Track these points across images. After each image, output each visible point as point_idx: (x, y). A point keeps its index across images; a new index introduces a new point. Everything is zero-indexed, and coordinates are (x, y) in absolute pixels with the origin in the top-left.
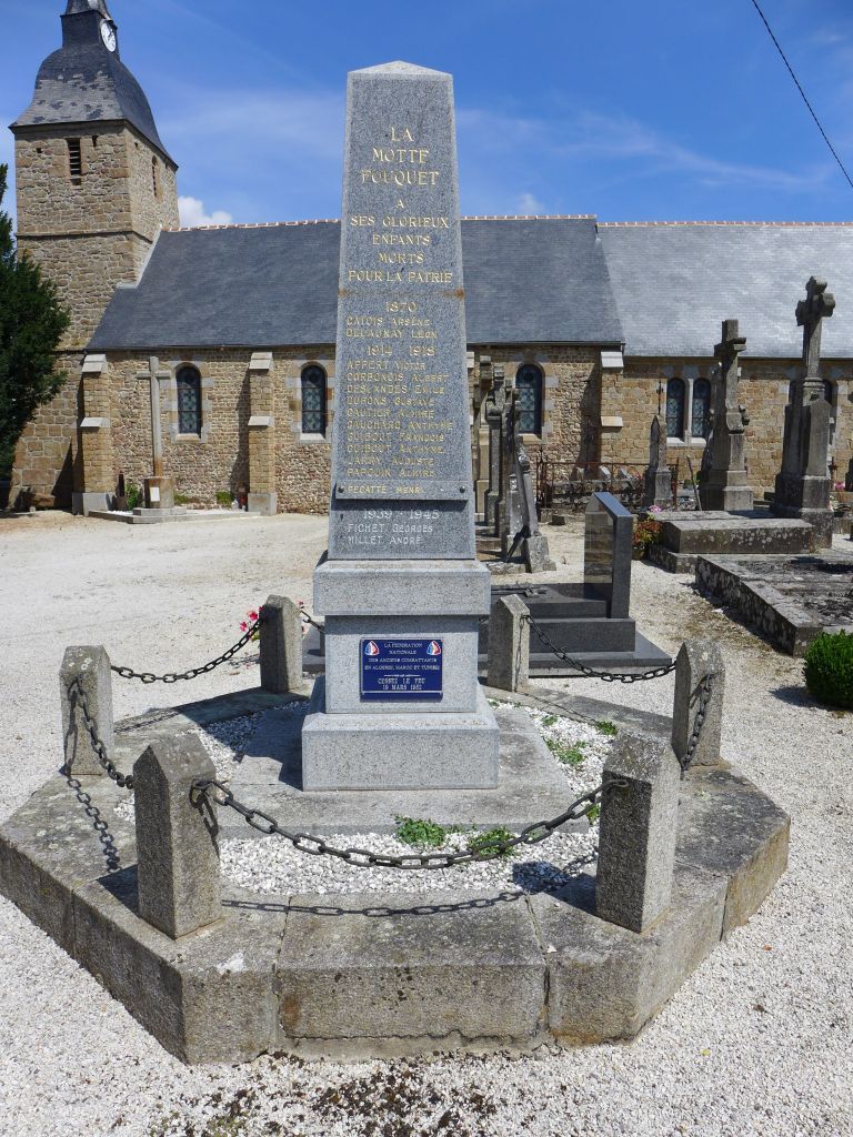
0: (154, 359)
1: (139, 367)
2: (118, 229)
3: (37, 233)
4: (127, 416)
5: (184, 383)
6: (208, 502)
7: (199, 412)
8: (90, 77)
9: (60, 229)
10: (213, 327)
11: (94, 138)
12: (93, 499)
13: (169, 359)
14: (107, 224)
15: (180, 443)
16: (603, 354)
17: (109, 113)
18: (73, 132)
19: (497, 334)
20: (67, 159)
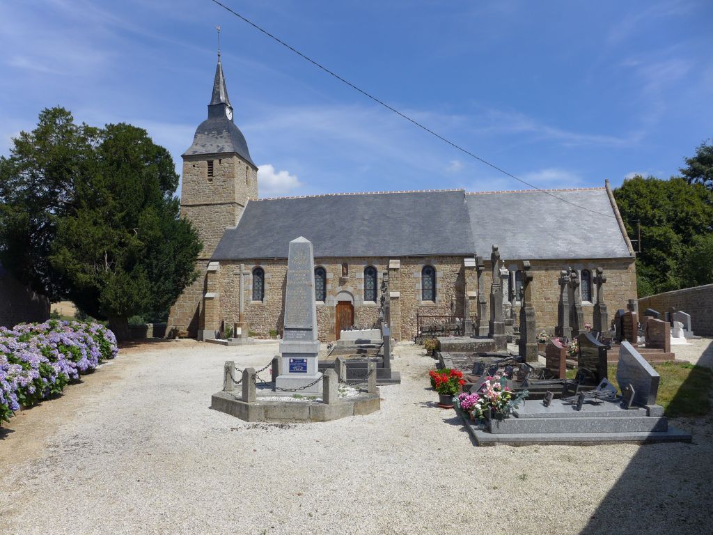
0: (243, 265)
1: (235, 268)
2: (229, 201)
3: (190, 203)
4: (227, 292)
5: (256, 276)
6: (265, 335)
7: (263, 290)
8: (220, 133)
9: (201, 202)
10: (272, 248)
11: (220, 161)
12: (208, 333)
13: (249, 264)
14: (223, 199)
15: (253, 306)
16: (465, 260)
17: (228, 149)
18: (210, 158)
19: (411, 251)
20: (206, 170)
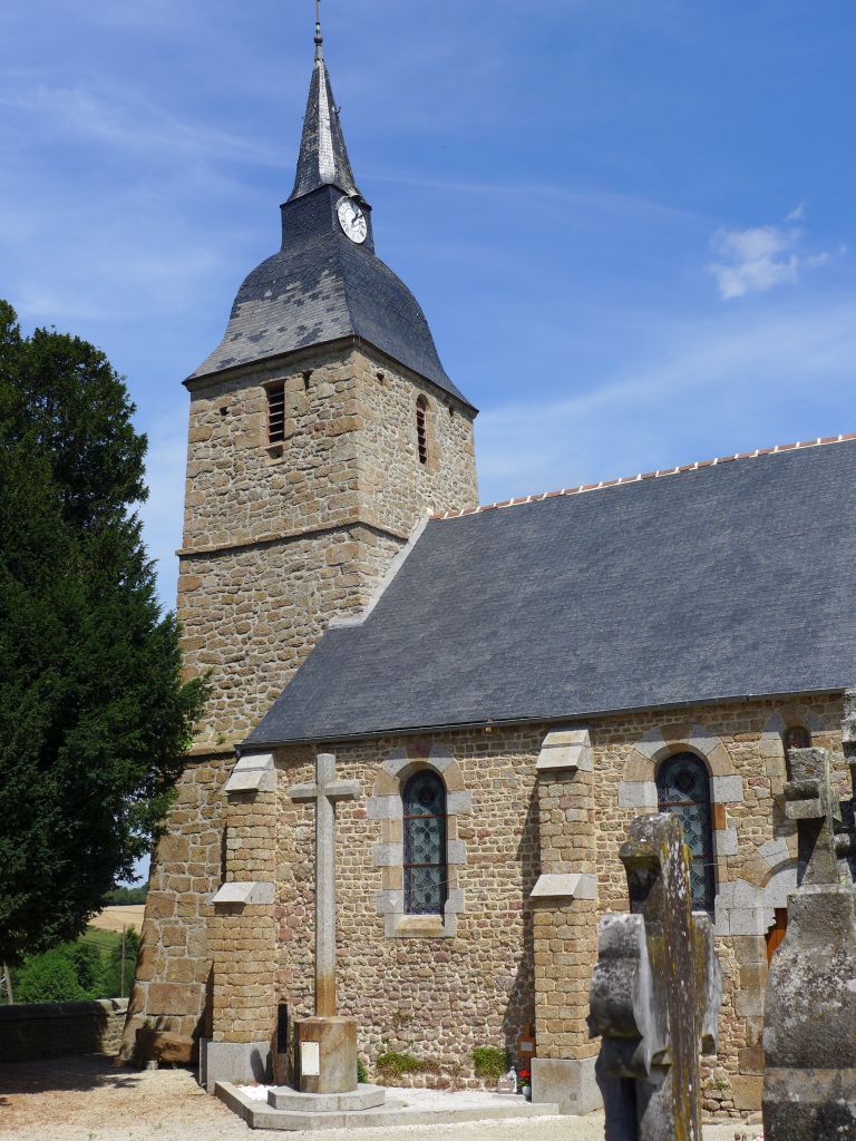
0: (327, 760)
2: (334, 522)
3: (211, 546)
5: (416, 806)
7: (443, 866)
8: (310, 282)
9: (246, 535)
10: (481, 686)
11: (307, 376)
12: (226, 1056)
13: (386, 756)
14: (319, 515)
15: (403, 937)
17: (331, 332)
18: (270, 373)
20: (263, 419)
